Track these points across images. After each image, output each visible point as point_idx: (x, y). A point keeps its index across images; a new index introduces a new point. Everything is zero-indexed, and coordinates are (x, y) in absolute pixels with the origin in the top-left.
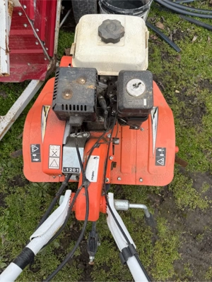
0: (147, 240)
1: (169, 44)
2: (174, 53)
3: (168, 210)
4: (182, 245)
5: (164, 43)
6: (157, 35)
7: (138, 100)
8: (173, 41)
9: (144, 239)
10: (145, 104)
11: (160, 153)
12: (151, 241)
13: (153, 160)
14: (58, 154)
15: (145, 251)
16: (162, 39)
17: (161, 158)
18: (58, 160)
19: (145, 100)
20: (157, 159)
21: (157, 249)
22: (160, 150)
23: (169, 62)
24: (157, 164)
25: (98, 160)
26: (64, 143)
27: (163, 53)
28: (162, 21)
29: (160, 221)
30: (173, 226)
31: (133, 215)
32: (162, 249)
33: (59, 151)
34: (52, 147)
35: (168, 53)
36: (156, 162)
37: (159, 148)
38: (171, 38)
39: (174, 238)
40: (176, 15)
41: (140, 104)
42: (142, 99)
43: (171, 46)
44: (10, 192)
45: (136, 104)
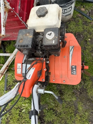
0: (71, 113)
1: (87, 17)
2: (89, 21)
3: (84, 98)
4: (91, 118)
5: (84, 17)
6: (81, 14)
7: (51, 41)
8: (89, 16)
9: (70, 112)
10: (54, 43)
11: (74, 68)
12: (73, 113)
13: (70, 72)
14: (21, 67)
15: (70, 118)
16: (83, 16)
17: (74, 71)
18: (20, 70)
19: (54, 41)
20: (72, 71)
21: (77, 118)
22: (73, 67)
23: (87, 25)
24: (72, 74)
25: (34, 70)
26: (23, 62)
27: (84, 22)
28: (84, 7)
29: (79, 104)
30: (86, 107)
31: (65, 100)
32: (79, 118)
33: (21, 66)
34: (18, 64)
35: (86, 21)
36: (72, 73)
37: (73, 66)
38: (88, 14)
39: (86, 114)
40: (91, 3)
41: (51, 43)
42: (53, 40)
43: (88, 18)
44: (13, 85)
45: (50, 43)
